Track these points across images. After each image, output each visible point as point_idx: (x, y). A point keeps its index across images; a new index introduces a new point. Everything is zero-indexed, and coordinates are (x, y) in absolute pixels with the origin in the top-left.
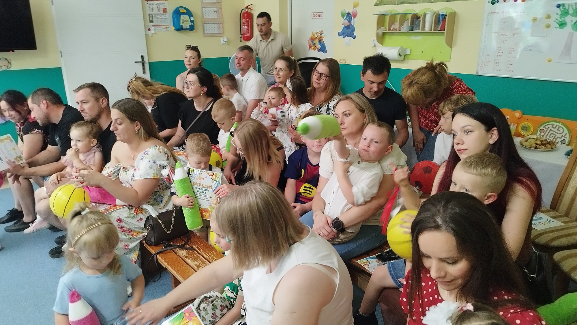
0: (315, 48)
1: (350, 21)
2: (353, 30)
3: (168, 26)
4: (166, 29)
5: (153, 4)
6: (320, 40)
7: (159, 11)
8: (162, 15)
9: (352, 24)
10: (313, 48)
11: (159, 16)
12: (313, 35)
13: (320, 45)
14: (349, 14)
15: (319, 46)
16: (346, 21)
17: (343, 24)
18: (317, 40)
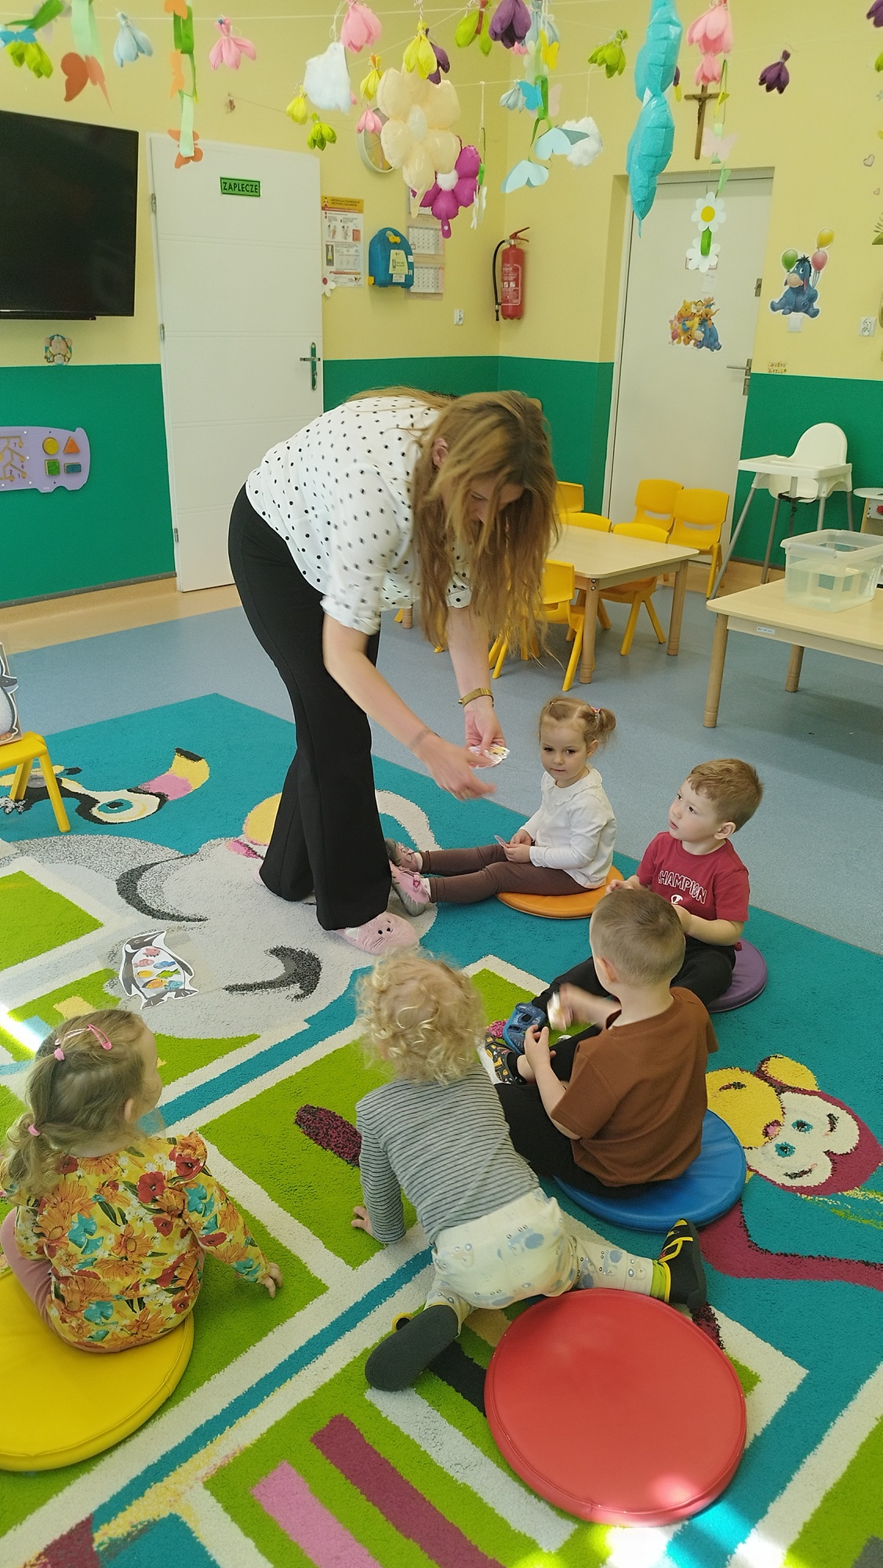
0: (689, 338)
1: (805, 277)
2: (813, 298)
3: (359, 274)
4: (354, 283)
5: (336, 220)
6: (705, 321)
7: (346, 238)
8: (350, 246)
9: (811, 283)
10: (682, 338)
11: (345, 250)
12: (686, 308)
13: (703, 332)
14: (804, 260)
15: (699, 335)
16: (796, 276)
17: (786, 284)
18: (697, 320)
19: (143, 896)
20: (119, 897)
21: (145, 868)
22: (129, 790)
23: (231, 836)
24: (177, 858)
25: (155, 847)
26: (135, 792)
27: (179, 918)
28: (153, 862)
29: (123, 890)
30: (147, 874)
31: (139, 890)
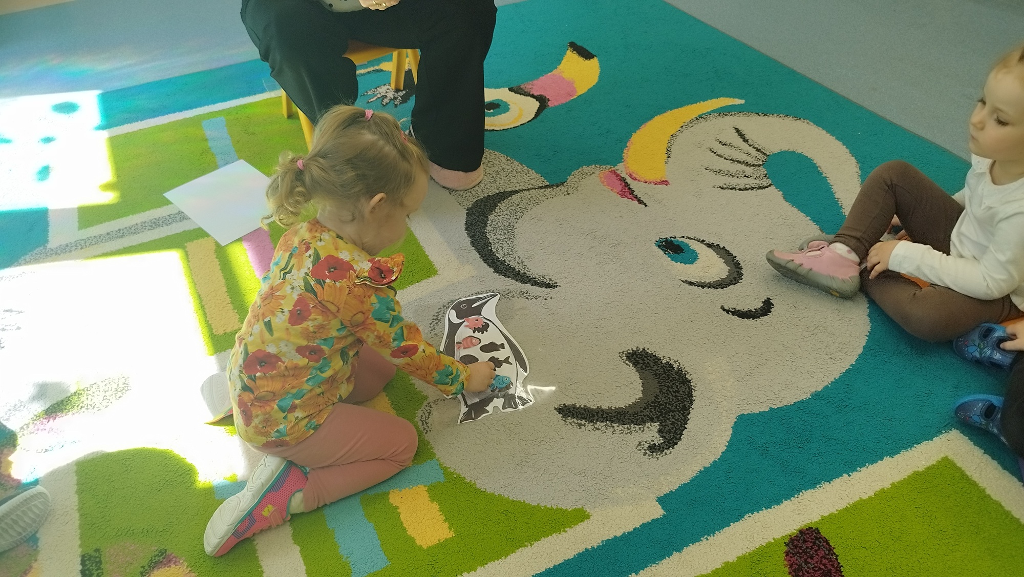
19: (491, 237)
20: (465, 233)
21: (503, 196)
22: (511, 90)
23: (608, 164)
24: (541, 188)
25: (519, 168)
26: (515, 93)
27: (523, 278)
28: (513, 189)
29: (471, 224)
30: (502, 205)
31: (489, 228)
